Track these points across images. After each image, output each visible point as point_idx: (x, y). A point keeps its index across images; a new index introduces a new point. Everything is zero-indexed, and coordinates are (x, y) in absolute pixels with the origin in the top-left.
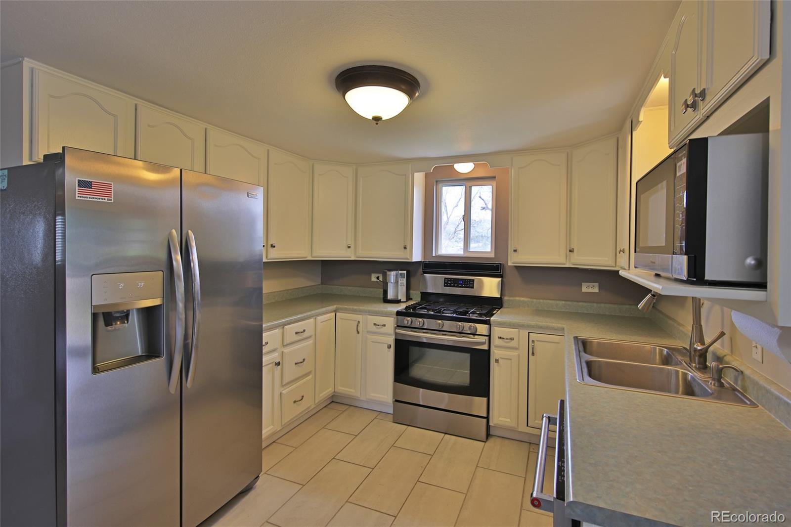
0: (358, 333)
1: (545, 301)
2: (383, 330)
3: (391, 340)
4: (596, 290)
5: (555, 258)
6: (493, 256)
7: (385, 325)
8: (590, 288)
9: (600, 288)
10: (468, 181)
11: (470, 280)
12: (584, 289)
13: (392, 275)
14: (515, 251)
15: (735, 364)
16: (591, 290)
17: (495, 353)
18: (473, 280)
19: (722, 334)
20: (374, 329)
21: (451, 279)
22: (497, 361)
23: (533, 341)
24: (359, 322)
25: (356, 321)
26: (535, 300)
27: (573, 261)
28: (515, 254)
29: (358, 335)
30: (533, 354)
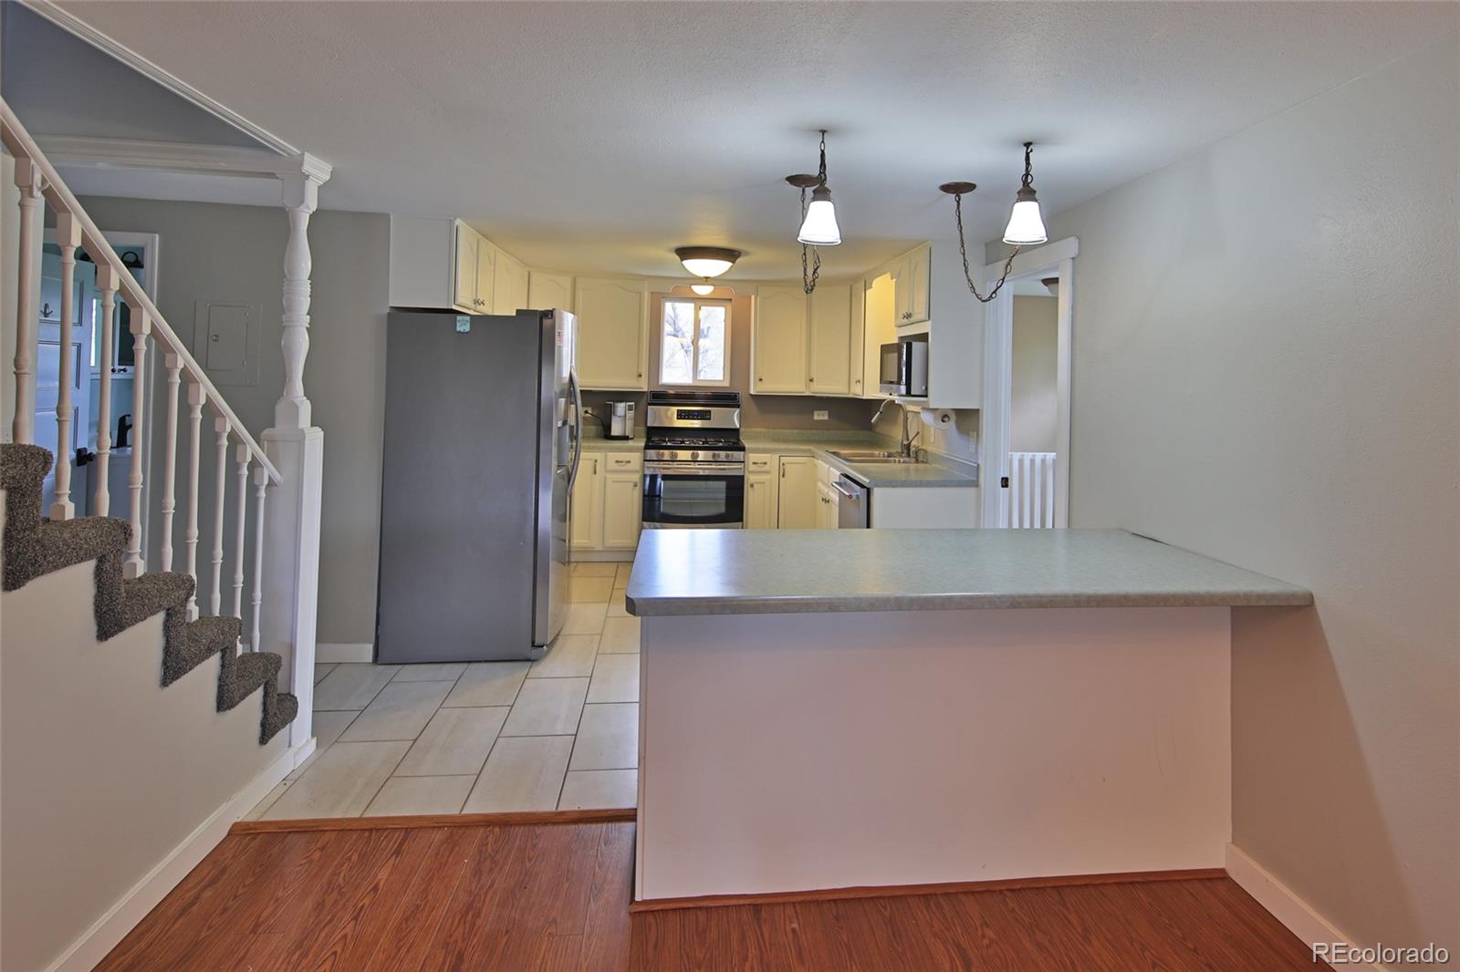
0: (595, 473)
1: (782, 431)
2: (628, 467)
3: (637, 477)
4: (826, 418)
5: (796, 387)
6: (727, 384)
7: (629, 462)
8: (822, 416)
9: (829, 416)
10: (700, 301)
11: (707, 411)
12: (816, 417)
13: (621, 408)
14: (761, 380)
15: (924, 448)
16: (821, 418)
17: (750, 478)
18: (710, 411)
19: (918, 433)
20: (617, 467)
21: (685, 411)
22: (752, 486)
23: (783, 464)
24: (596, 461)
25: (591, 459)
26: (771, 431)
27: (813, 390)
28: (760, 383)
29: (594, 476)
30: (783, 476)
